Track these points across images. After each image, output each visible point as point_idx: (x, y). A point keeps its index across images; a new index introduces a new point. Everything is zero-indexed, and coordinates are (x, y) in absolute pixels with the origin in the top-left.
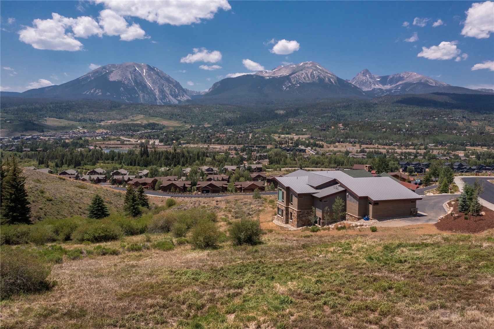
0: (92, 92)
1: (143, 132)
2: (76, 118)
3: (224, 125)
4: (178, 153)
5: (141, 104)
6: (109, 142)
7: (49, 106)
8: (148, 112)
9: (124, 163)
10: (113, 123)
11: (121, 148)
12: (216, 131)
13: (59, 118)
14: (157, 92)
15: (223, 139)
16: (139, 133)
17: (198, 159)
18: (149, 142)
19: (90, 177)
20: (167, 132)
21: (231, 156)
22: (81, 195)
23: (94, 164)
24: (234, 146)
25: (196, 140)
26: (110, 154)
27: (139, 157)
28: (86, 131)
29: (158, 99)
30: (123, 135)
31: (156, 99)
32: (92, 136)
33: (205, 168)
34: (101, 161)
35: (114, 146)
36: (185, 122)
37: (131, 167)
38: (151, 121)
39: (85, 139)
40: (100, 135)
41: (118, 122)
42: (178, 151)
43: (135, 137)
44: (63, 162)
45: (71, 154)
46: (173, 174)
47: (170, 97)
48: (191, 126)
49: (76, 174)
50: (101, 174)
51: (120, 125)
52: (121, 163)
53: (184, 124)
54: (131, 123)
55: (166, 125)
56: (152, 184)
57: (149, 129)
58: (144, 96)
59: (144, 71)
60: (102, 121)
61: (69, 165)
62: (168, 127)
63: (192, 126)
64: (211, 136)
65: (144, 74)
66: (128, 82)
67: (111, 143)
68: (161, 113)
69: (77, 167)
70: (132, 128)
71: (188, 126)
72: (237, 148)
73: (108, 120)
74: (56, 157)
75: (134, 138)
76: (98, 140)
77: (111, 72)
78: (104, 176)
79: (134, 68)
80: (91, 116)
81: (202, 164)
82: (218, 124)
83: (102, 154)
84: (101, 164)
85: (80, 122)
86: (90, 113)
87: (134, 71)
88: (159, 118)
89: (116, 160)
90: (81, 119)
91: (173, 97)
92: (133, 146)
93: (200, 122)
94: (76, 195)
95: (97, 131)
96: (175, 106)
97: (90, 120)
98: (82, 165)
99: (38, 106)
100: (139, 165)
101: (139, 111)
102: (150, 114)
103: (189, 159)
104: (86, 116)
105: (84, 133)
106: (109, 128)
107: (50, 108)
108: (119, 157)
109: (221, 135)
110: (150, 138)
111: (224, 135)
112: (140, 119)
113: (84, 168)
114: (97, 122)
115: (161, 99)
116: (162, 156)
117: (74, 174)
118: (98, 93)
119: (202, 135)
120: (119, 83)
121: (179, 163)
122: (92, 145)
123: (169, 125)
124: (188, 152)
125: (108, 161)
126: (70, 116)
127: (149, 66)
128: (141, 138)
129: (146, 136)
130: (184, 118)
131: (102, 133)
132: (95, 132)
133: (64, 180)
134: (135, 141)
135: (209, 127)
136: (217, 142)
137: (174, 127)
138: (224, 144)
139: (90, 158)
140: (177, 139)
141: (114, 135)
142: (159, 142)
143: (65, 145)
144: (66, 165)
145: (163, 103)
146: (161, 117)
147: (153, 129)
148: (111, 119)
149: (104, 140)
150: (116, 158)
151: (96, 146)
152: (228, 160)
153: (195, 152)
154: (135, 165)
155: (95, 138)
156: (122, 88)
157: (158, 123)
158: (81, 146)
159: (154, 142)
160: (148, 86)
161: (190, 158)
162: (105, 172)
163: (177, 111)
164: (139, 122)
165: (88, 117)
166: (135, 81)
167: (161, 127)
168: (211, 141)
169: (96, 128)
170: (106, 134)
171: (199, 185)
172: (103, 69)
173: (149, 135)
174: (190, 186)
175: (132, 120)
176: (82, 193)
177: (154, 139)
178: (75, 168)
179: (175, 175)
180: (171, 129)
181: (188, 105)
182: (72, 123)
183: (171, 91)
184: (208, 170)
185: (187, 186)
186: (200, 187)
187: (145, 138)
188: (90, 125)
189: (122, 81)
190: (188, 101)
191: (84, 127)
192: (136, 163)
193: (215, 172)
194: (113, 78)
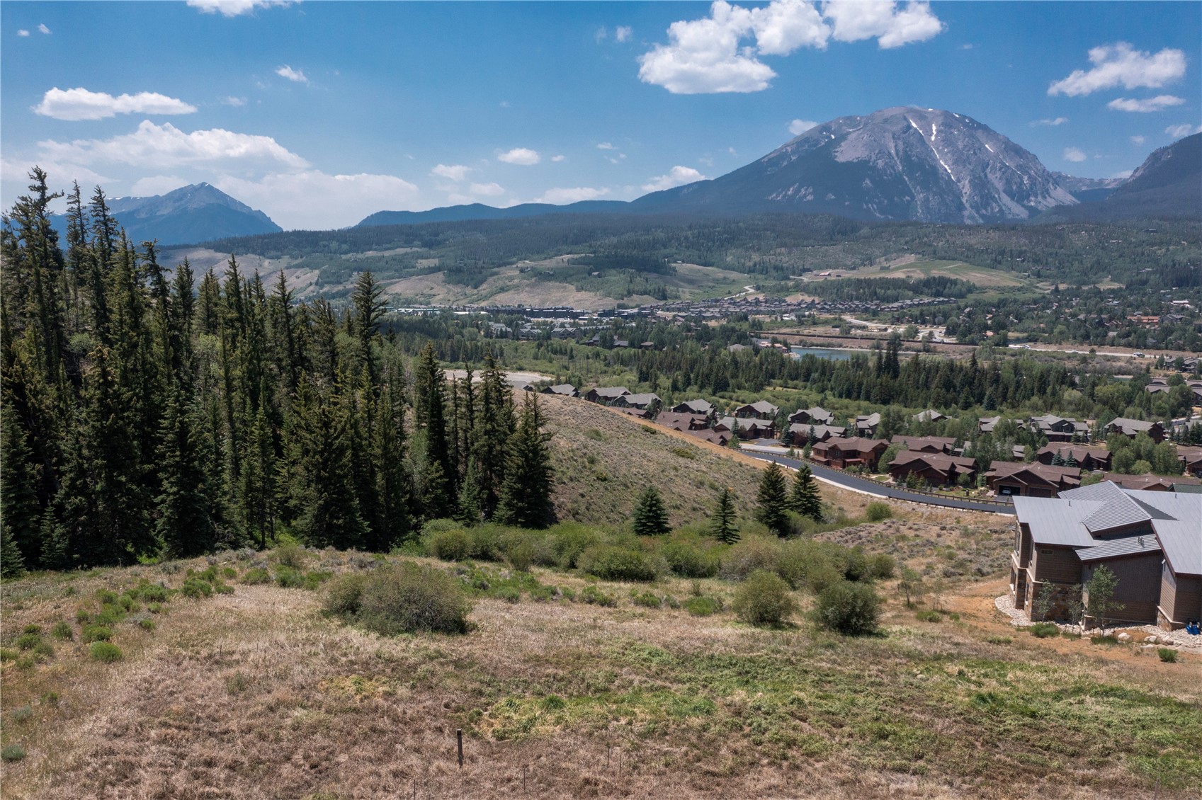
0: (790, 193)
1: (909, 302)
2: (744, 264)
3: (1166, 285)
4: (983, 373)
5: (917, 224)
6: (812, 330)
7: (684, 233)
8: (930, 245)
9: (832, 389)
10: (833, 278)
11: (840, 346)
12: (1131, 305)
13: (705, 265)
14: (966, 188)
15: (1149, 331)
16: (896, 305)
17: (1042, 391)
18: (917, 332)
19: (736, 423)
20: (978, 304)
21: (1152, 388)
23: (758, 388)
24: (1175, 355)
25: (1056, 331)
26: (804, 362)
27: (873, 375)
28: (761, 297)
29: (967, 205)
30: (852, 311)
31: (961, 207)
32: (774, 312)
33: (1049, 420)
34: (779, 382)
35: (820, 340)
36: (1038, 275)
37: (846, 401)
38: (936, 273)
39: (754, 321)
40: (792, 310)
41: (847, 275)
42: (985, 364)
43: (882, 317)
44: (689, 379)
45: (711, 360)
46: (947, 429)
47: (1006, 199)
48: (1053, 287)
49: (710, 411)
50: (765, 416)
51: (849, 283)
52: (823, 390)
53: (1034, 279)
54: (878, 276)
55: (977, 284)
56: (873, 457)
57: (927, 295)
58: (927, 200)
59: (934, 128)
60: (805, 270)
61: (702, 387)
62: (983, 290)
63: (1057, 288)
64: (1110, 319)
65: (933, 138)
66: (886, 164)
67: (817, 333)
68: (970, 248)
69: (718, 394)
70: (878, 290)
71: (1045, 287)
72: (1187, 362)
73: (821, 269)
74: (679, 364)
75: (880, 321)
76: (786, 325)
77: (842, 137)
78: (769, 423)
79: (905, 124)
80: (779, 258)
81: (1048, 408)
82: (1144, 283)
83: (783, 363)
84: (778, 389)
85: (752, 275)
86: (778, 250)
87: (905, 133)
88: (959, 264)
89: (814, 382)
90: (755, 265)
91: (1012, 199)
92: (870, 343)
93: (1086, 275)
95: (789, 299)
96: (1013, 227)
97: (776, 268)
98: (730, 389)
99: (661, 235)
100: (868, 398)
101: (906, 243)
102: (935, 252)
103: (1011, 390)
104: (766, 258)
105: (757, 302)
106: (819, 290)
107: (686, 238)
108: (823, 373)
109: (1145, 319)
110: (924, 323)
111: (1156, 319)
112: (905, 268)
113: (734, 396)
114: (794, 274)
115: (976, 207)
116: (934, 378)
117: (705, 413)
118: (805, 196)
119: (1082, 317)
120: (861, 168)
121: (980, 401)
122: (766, 338)
123: (987, 283)
124: (1016, 369)
125: (795, 382)
126: (729, 259)
127: (947, 115)
128: (898, 320)
129: (911, 316)
130: (1036, 261)
131: (799, 304)
132: (784, 301)
133: (654, 432)
134: (880, 330)
135: (1113, 291)
136: (1123, 341)
137: (1001, 290)
138: (1146, 347)
139: (752, 373)
140: (1000, 326)
141: (828, 311)
142: (946, 333)
143: (705, 335)
144: (696, 388)
145: (982, 216)
146: (967, 259)
147: (938, 294)
148: (828, 267)
149: (801, 323)
150: (815, 375)
151: (775, 341)
152: (1137, 401)
153: (1039, 366)
154: (858, 398)
155: (781, 317)
156: (868, 181)
157: (953, 277)
158: (742, 338)
159: (931, 334)
160: (941, 171)
161: (1017, 388)
162: (776, 411)
163: (1017, 242)
164: (900, 275)
165: (773, 261)
166: (906, 159)
167: (964, 290)
168: (1105, 335)
169: (787, 290)
170: (811, 306)
171: (994, 470)
172: (821, 132)
173: (922, 314)
174: (970, 471)
175: (883, 269)
176: (676, 469)
177: (935, 324)
178: (714, 394)
179: (951, 436)
180: (993, 296)
181: (1055, 225)
182: (734, 275)
183: (1008, 182)
184: (1056, 427)
185: (959, 469)
186: (994, 477)
187: (910, 322)
188: (774, 283)
189: (869, 161)
190: (1060, 209)
191: (758, 288)
192: (863, 392)
193: (1080, 434)
194: (847, 153)
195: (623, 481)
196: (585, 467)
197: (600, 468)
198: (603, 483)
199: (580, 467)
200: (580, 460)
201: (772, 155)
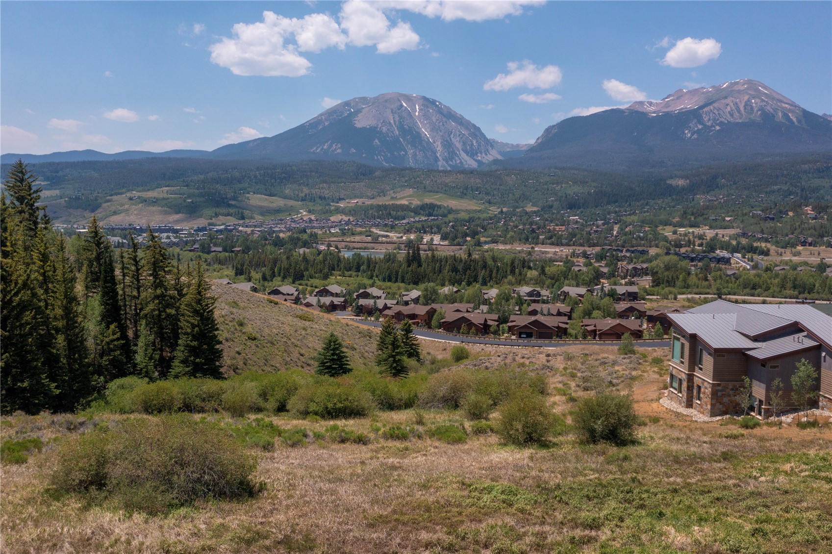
0: (325, 147)
1: (412, 220)
2: (298, 195)
3: (563, 208)
4: (475, 261)
5: (410, 169)
6: (352, 239)
7: (254, 173)
8: (421, 183)
9: (377, 276)
10: (360, 204)
11: (373, 249)
12: (547, 220)
13: (270, 195)
14: (439, 147)
15: (562, 235)
16: (404, 221)
17: (513, 272)
18: (422, 238)
19: (319, 300)
20: (456, 220)
21: (577, 269)
22: (303, 332)
23: (326, 277)
24: (582, 249)
25: (508, 236)
26: (353, 259)
27: (404, 266)
28: (313, 217)
29: (440, 158)
30: (377, 226)
31: (436, 159)
32: (323, 227)
33: (525, 290)
34: (338, 273)
35: (360, 245)
36: (490, 203)
37: (389, 284)
38: (427, 201)
39: (311, 233)
40: (336, 226)
41: (369, 202)
42: (475, 256)
43: (397, 230)
44: (274, 272)
45: (288, 258)
46: (465, 299)
47: (463, 155)
48: (500, 210)
49: (296, 293)
50: (337, 295)
51: (372, 207)
52: (371, 277)
53: (487, 205)
54: (391, 203)
55: (454, 208)
56: (427, 318)
57: (423, 215)
58: (415, 155)
59: (418, 108)
60: (340, 199)
61: (284, 278)
62: (457, 212)
63: (502, 210)
64: (539, 228)
65: (417, 114)
66: (388, 129)
67: (356, 240)
68: (446, 185)
69: (297, 283)
70: (392, 212)
71: (494, 210)
72: (589, 253)
73: (351, 199)
74: (264, 263)
75: (396, 232)
76: (333, 235)
77: (359, 111)
78: (342, 299)
79: (399, 103)
80: (322, 191)
81: (519, 283)
82: (551, 207)
83: (339, 260)
84: (338, 277)
85: (304, 203)
86: (321, 185)
87: (399, 109)
88: (441, 195)
89: (364, 272)
90: (306, 196)
91: (467, 155)
92: (393, 246)
93: (517, 202)
94: (296, 331)
95: (332, 219)
96: (472, 171)
97: (321, 198)
98: (305, 278)
99: (236, 174)
100: (403, 281)
101: (406, 181)
102: (425, 188)
103: (495, 271)
104: (313, 191)
105: (311, 221)
106: (353, 212)
107: (255, 176)
108: (369, 266)
109: (557, 228)
110: (425, 232)
111: (563, 228)
112: (406, 198)
113: (309, 283)
114: (333, 201)
115: (446, 160)
116: (445, 266)
117: (292, 295)
118: (335, 150)
119: (520, 227)
120: (371, 132)
121: (476, 280)
122: (322, 244)
123: (459, 208)
124: (494, 259)
125: (350, 272)
126: (287, 191)
127: (425, 99)
128: (408, 231)
129: (417, 228)
130: (487, 194)
131: (340, 222)
132: (329, 220)
133: (276, 303)
134: (398, 238)
135: (535, 212)
136: (549, 241)
137: (467, 211)
138: (562, 245)
139: (319, 267)
140: (474, 234)
141: (361, 226)
142: (441, 239)
143: (278, 243)
144: (279, 278)
145: (450, 165)
146: (445, 192)
147: (430, 215)
148: (356, 197)
149: (344, 234)
150: (364, 267)
151: (329, 246)
152: (570, 277)
153: (508, 259)
154: (396, 281)
155: (329, 230)
156: (376, 141)
157: (439, 203)
158: (305, 244)
159: (432, 239)
160: (423, 135)
161: (498, 271)
162: (344, 292)
163: (474, 181)
164: (405, 202)
165: (318, 193)
166: (401, 127)
167: (446, 212)
168: (538, 238)
169: (331, 213)
170: (348, 223)
171: (512, 321)
172: (344, 107)
173: (423, 226)
174: (497, 323)
175: (392, 198)
176: (304, 329)
177: (432, 233)
178: (294, 282)
179: (469, 302)
180: (464, 216)
181: (496, 171)
182: (291, 203)
183: (464, 144)
184: (530, 294)
185: (490, 323)
186: (515, 326)
187: (416, 232)
188: (321, 208)
189: (377, 128)
190: (496, 161)
191: (310, 211)
192: (399, 277)
193: (545, 298)
194: (362, 122)
195: (270, 339)
196: (236, 329)
197: (248, 329)
198: (254, 342)
199: (232, 329)
200: (230, 324)
201: (312, 121)
